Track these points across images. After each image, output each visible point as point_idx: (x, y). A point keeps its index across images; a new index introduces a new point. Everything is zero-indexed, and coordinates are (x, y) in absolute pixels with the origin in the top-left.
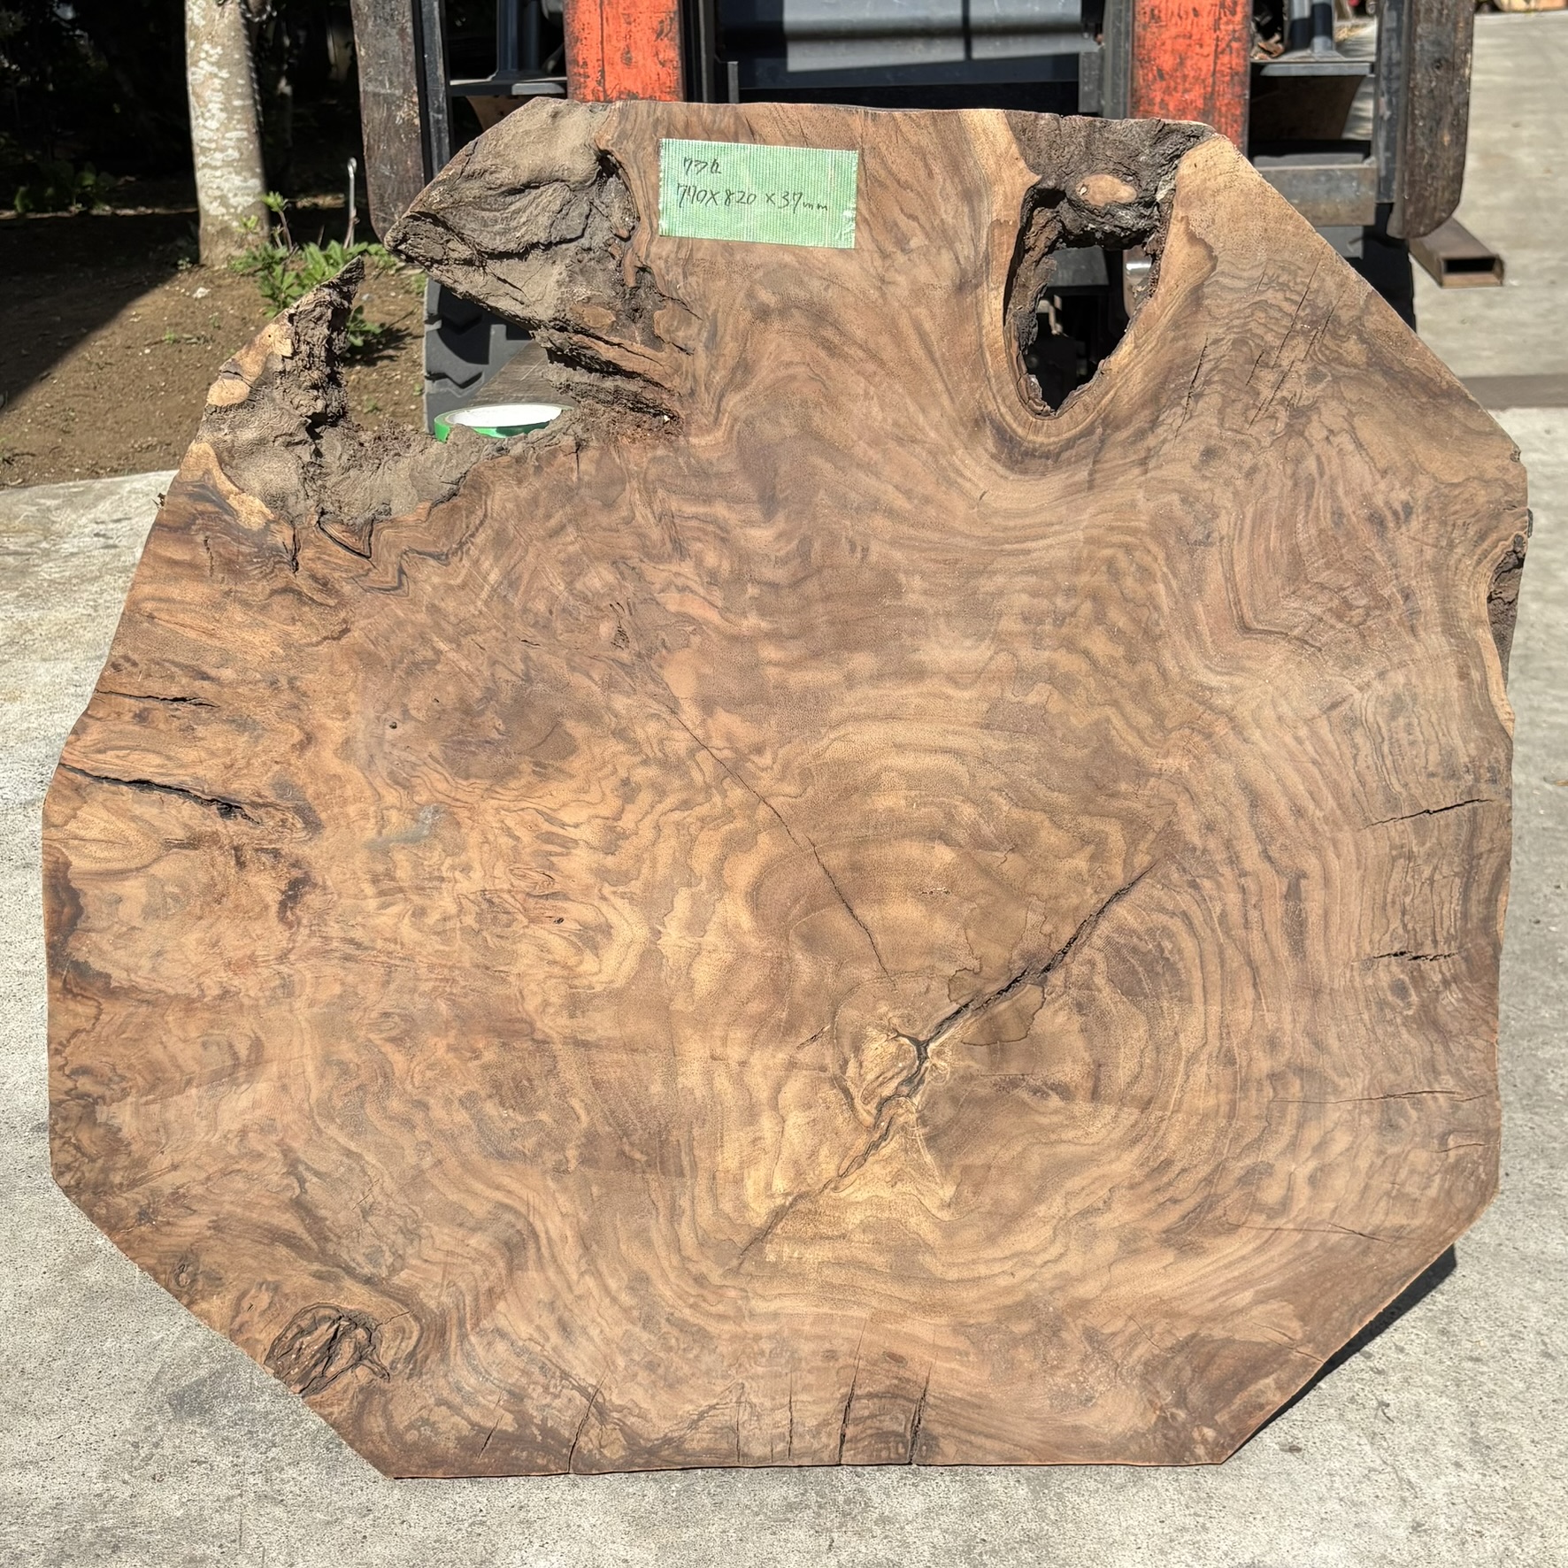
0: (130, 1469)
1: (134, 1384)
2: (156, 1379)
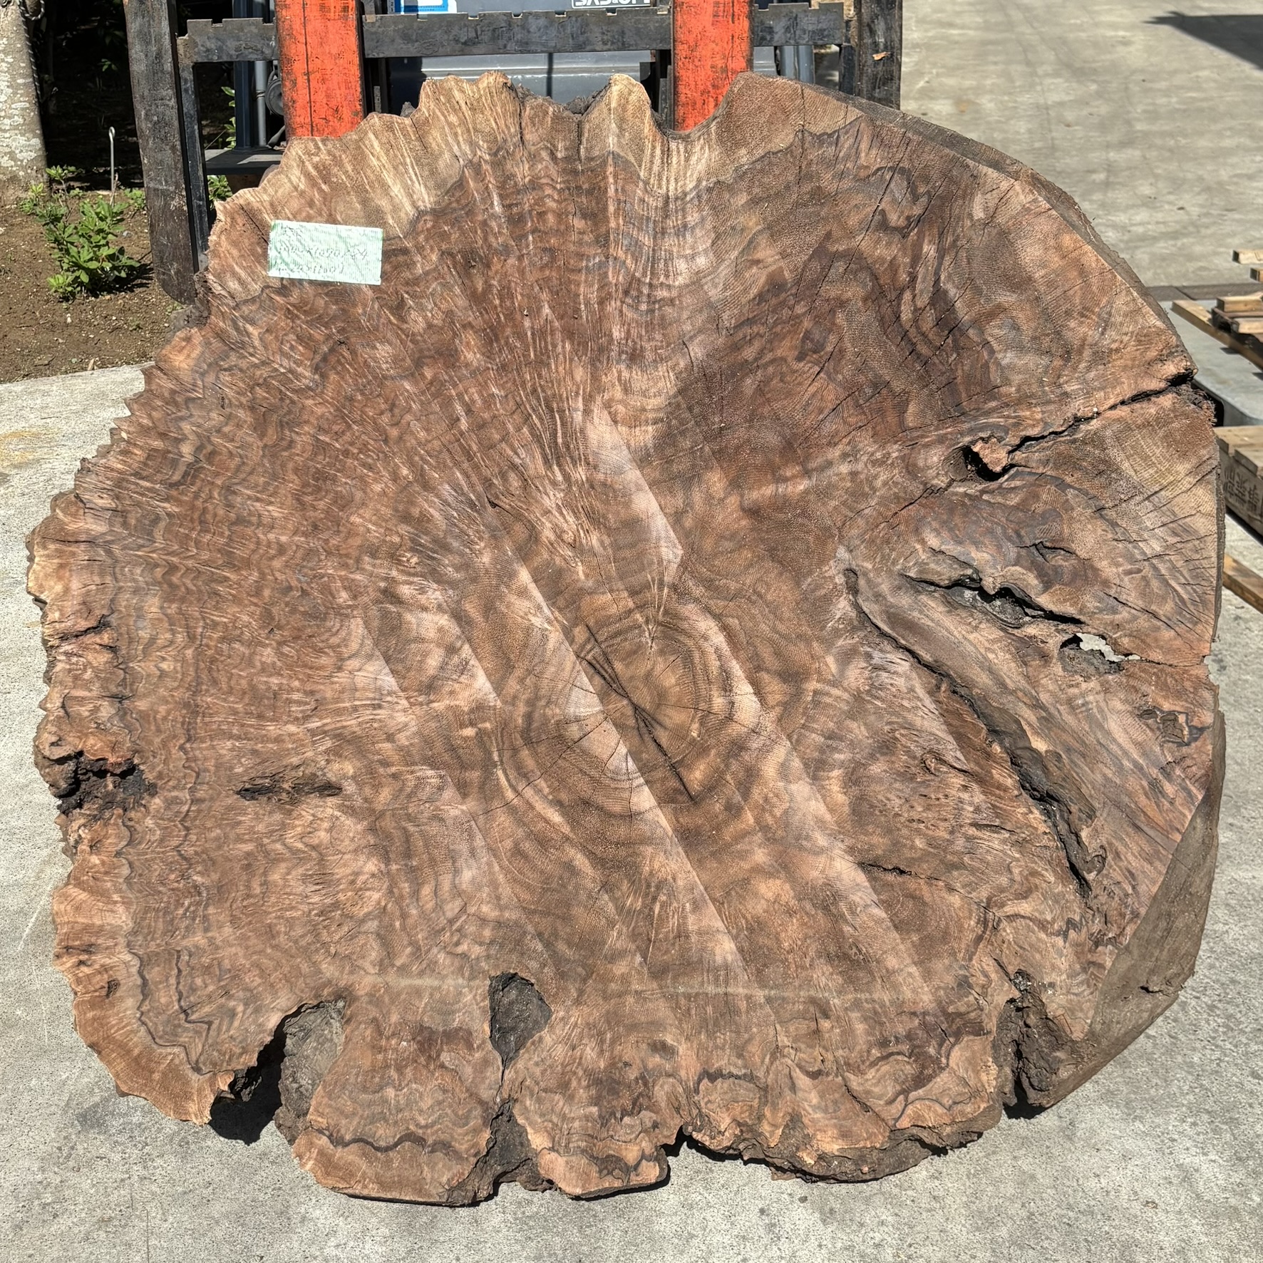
0: (58, 1164)
1: (53, 1109)
2: (67, 1104)
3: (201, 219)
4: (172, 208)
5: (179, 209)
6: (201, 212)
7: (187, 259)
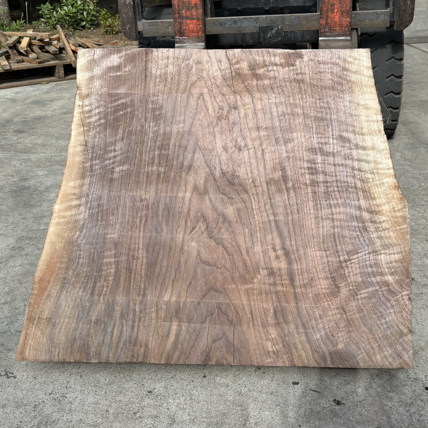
3: (138, 8)
4: (127, 3)
5: (130, 3)
6: (138, 5)
7: (133, 23)
